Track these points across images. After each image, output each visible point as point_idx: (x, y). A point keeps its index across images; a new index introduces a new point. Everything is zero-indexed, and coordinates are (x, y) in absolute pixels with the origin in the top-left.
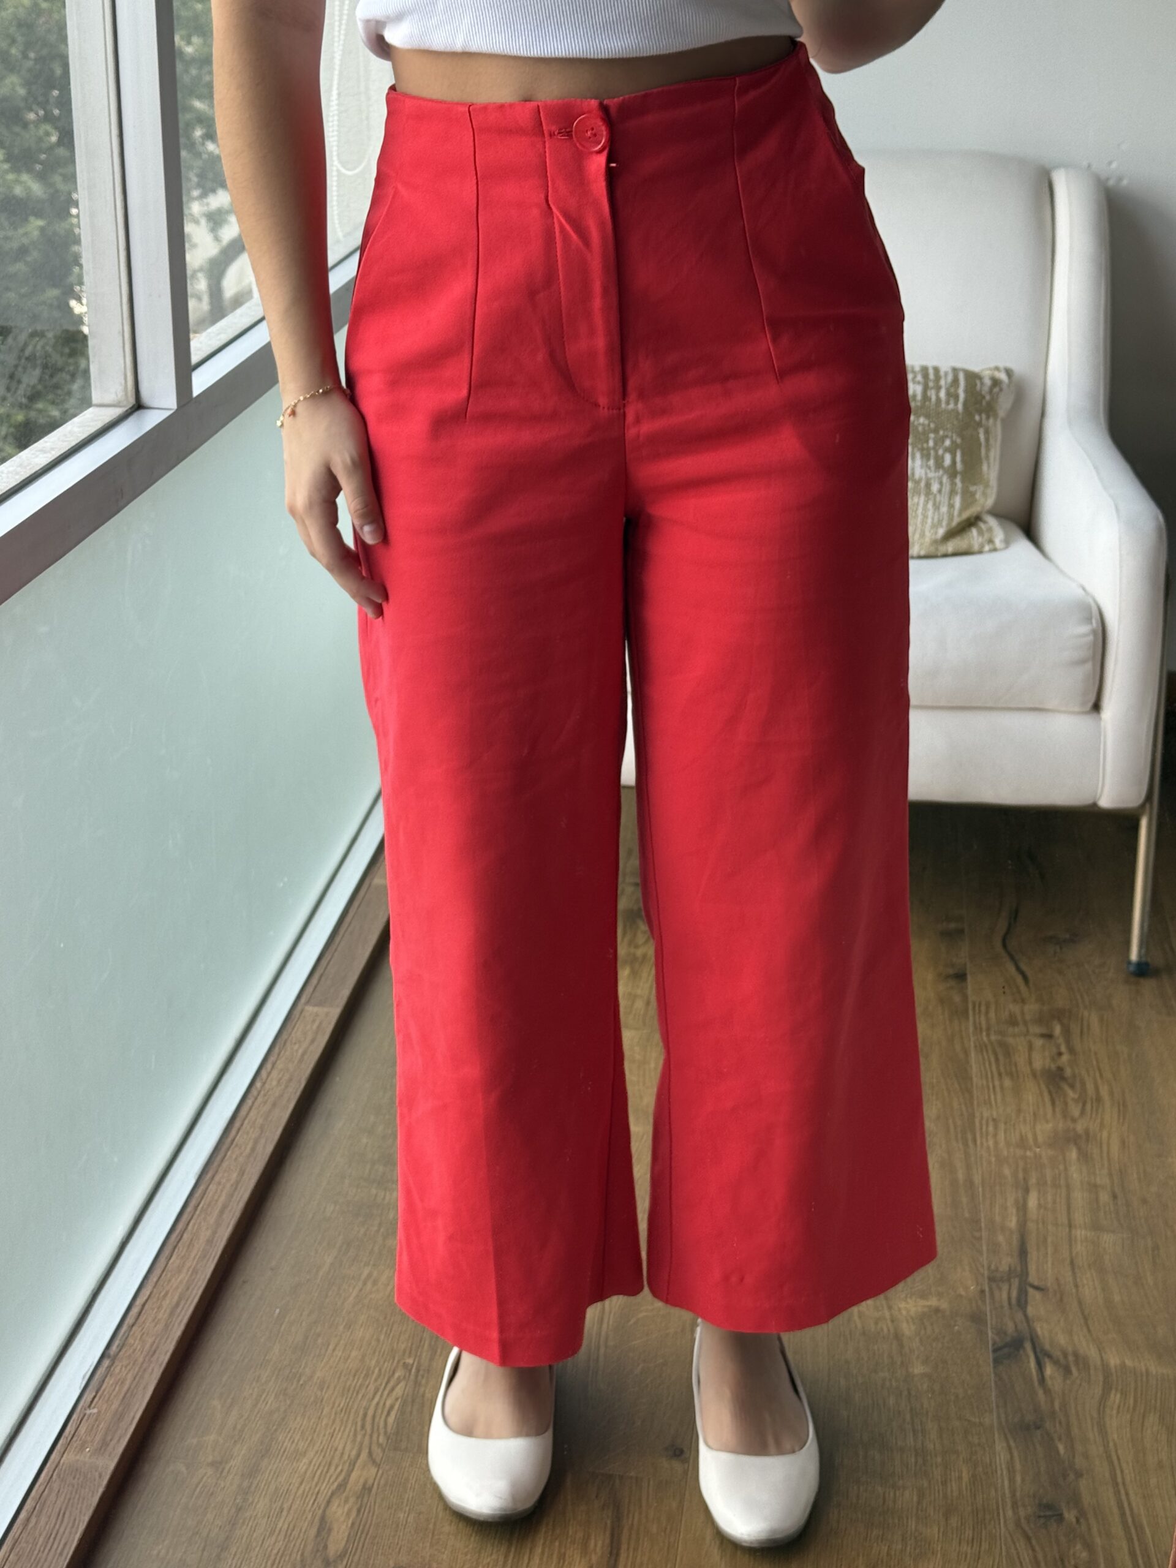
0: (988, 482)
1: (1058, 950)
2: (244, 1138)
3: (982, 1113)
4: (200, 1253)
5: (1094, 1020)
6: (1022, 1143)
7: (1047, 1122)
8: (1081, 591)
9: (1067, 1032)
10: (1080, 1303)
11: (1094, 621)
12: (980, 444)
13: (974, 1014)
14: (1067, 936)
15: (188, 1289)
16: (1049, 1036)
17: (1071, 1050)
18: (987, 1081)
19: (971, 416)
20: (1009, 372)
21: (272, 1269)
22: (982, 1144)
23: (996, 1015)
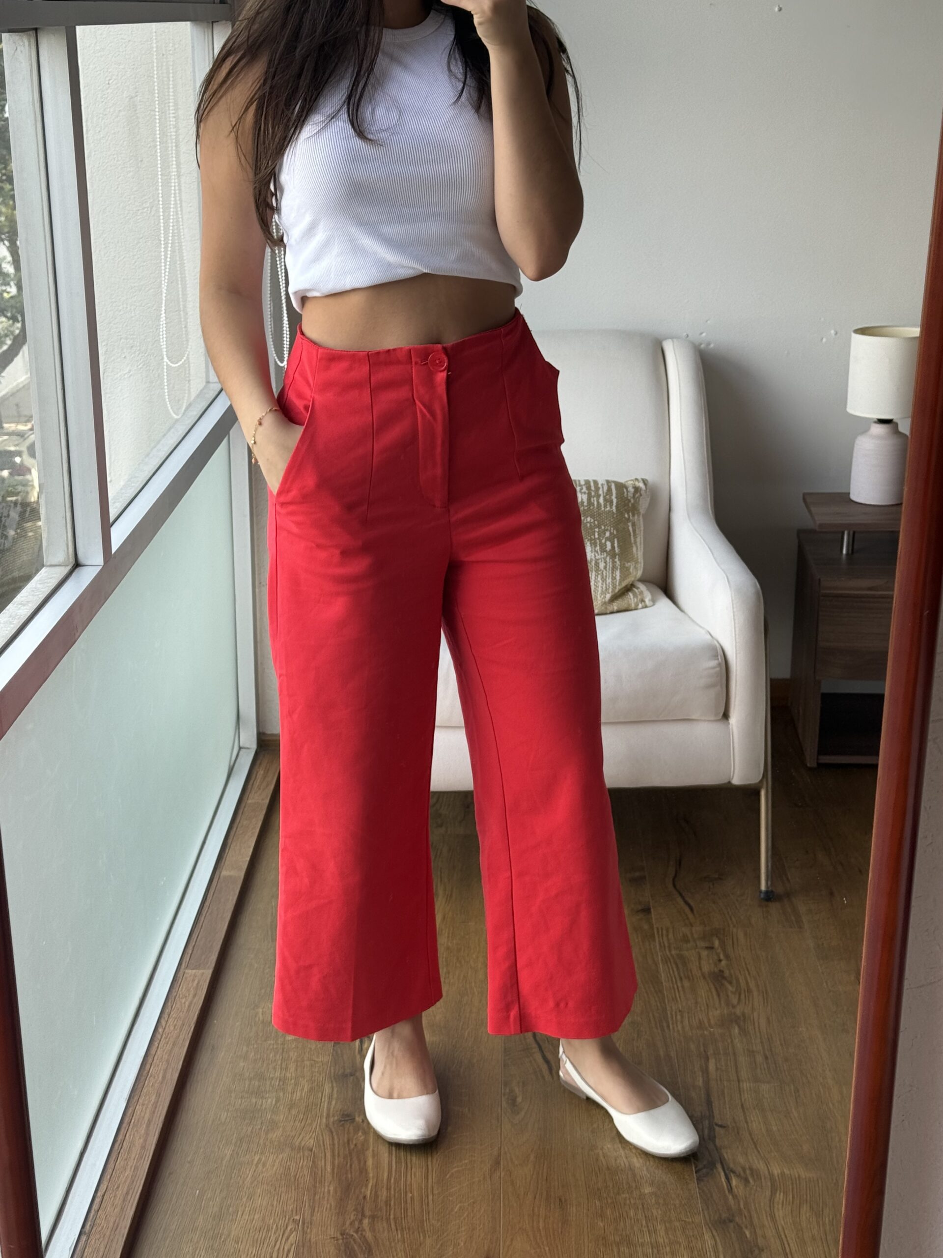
0: (638, 559)
1: (712, 887)
2: (156, 1070)
3: (671, 1007)
4: (137, 1156)
5: (741, 935)
6: (701, 1026)
7: (716, 1009)
8: (709, 637)
9: (723, 944)
10: (750, 1134)
11: (719, 657)
12: (630, 535)
13: (659, 937)
14: (717, 876)
15: (133, 1182)
16: (711, 948)
17: (727, 957)
18: (673, 984)
19: (622, 514)
20: (645, 482)
21: (189, 1162)
22: (673, 1028)
23: (674, 936)
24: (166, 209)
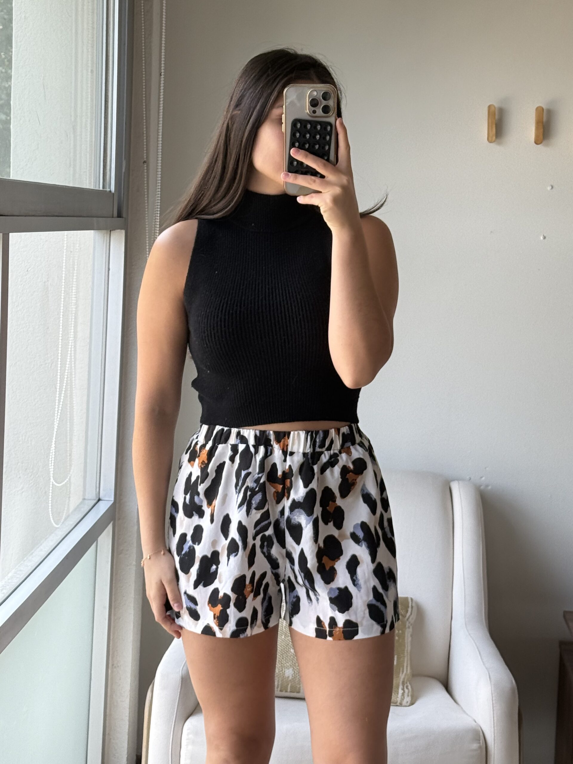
8: (474, 723)
24: (63, 364)
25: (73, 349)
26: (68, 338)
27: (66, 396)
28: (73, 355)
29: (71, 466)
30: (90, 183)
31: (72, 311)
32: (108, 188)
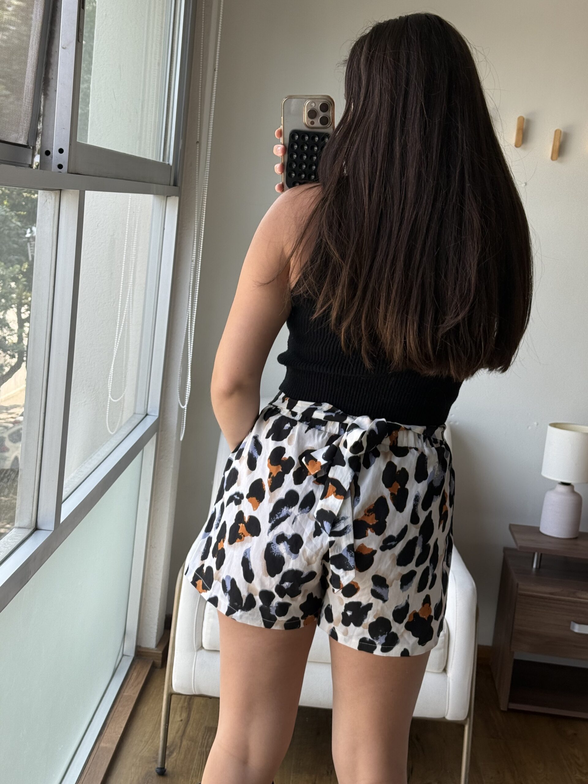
24: (123, 303)
25: (131, 292)
26: (128, 282)
27: (124, 330)
28: (131, 296)
29: (125, 386)
30: (153, 155)
31: (132, 261)
32: (167, 160)
